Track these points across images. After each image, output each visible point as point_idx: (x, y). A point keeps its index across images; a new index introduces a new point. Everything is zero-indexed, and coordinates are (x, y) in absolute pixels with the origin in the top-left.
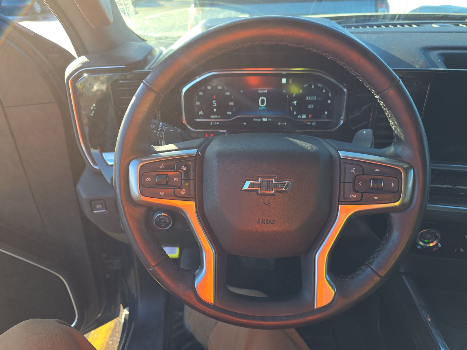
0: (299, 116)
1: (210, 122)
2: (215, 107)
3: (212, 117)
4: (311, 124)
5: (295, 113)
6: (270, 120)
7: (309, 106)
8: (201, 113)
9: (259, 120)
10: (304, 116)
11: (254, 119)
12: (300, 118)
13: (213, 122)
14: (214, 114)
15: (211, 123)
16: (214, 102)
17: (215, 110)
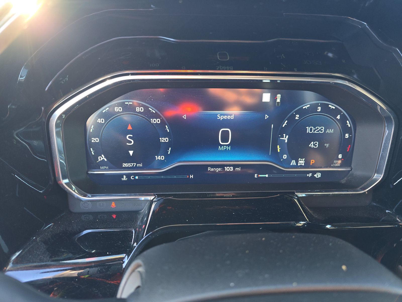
0: (293, 163)
1: (122, 176)
2: (131, 148)
3: (125, 165)
4: (313, 176)
5: (285, 157)
6: (238, 169)
7: (312, 145)
8: (102, 158)
9: (218, 170)
10: (302, 162)
11: (209, 169)
12: (293, 167)
13: (128, 176)
14: (129, 159)
15: (125, 178)
16: (129, 137)
17: (131, 152)
